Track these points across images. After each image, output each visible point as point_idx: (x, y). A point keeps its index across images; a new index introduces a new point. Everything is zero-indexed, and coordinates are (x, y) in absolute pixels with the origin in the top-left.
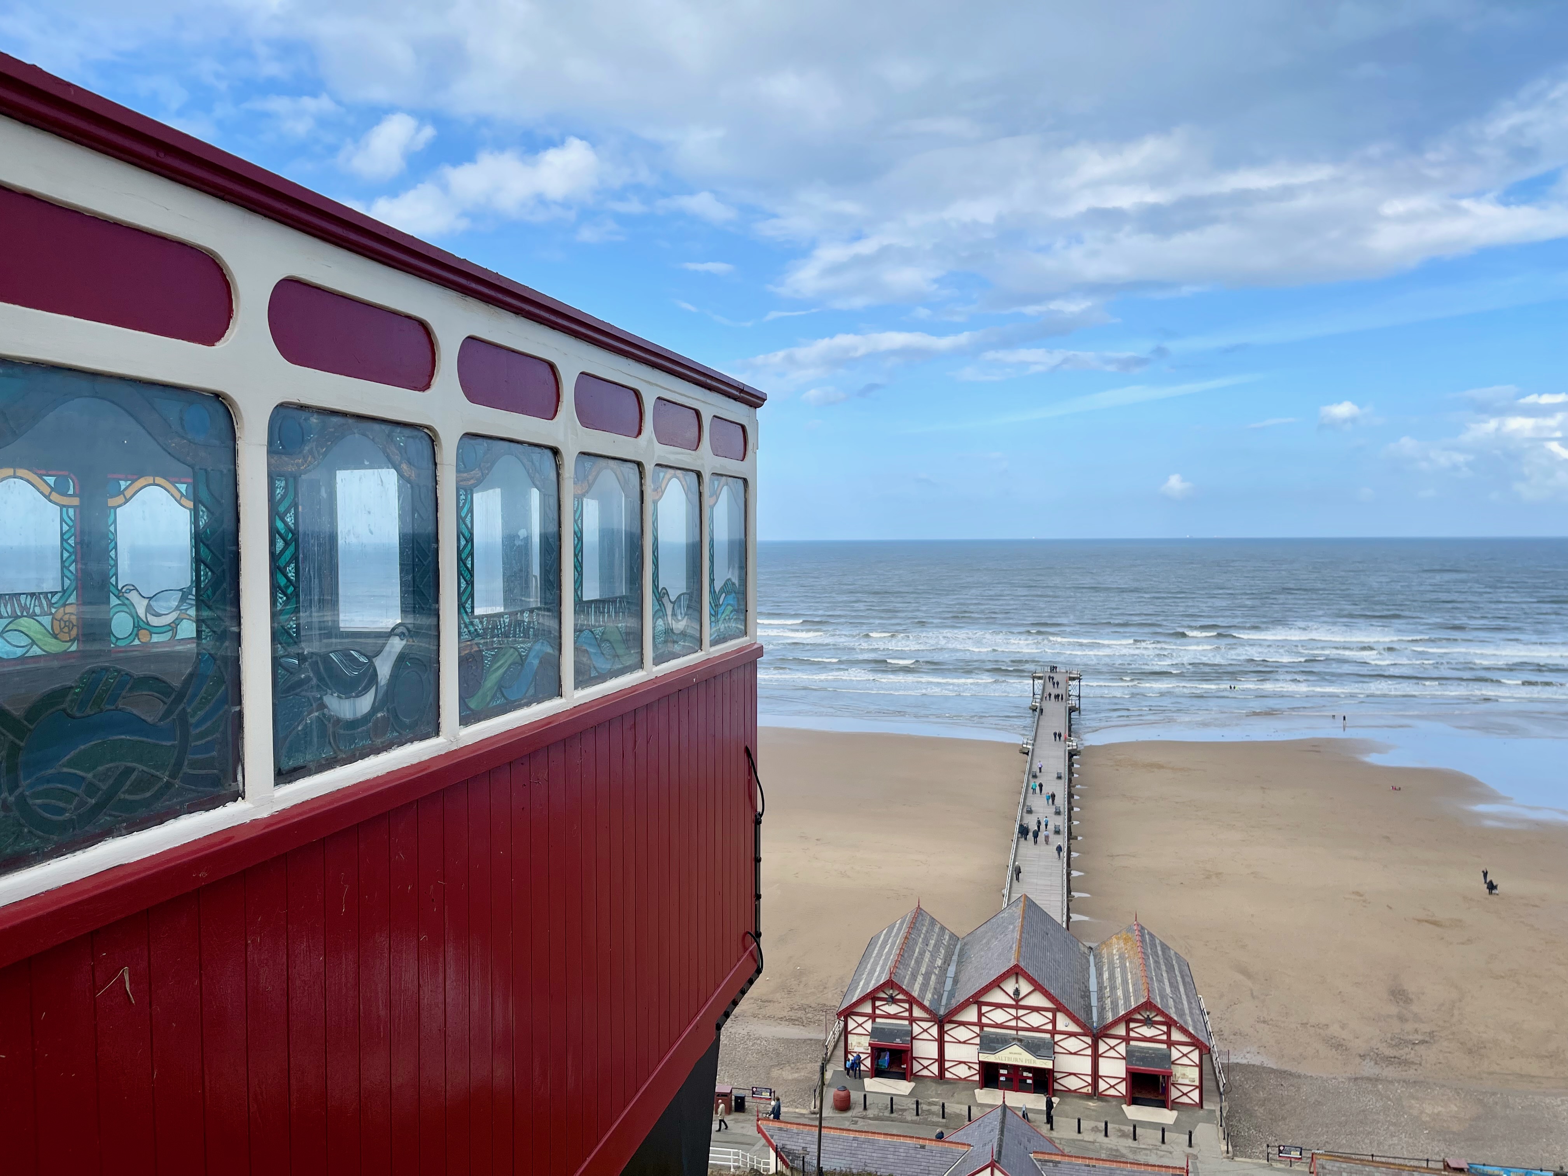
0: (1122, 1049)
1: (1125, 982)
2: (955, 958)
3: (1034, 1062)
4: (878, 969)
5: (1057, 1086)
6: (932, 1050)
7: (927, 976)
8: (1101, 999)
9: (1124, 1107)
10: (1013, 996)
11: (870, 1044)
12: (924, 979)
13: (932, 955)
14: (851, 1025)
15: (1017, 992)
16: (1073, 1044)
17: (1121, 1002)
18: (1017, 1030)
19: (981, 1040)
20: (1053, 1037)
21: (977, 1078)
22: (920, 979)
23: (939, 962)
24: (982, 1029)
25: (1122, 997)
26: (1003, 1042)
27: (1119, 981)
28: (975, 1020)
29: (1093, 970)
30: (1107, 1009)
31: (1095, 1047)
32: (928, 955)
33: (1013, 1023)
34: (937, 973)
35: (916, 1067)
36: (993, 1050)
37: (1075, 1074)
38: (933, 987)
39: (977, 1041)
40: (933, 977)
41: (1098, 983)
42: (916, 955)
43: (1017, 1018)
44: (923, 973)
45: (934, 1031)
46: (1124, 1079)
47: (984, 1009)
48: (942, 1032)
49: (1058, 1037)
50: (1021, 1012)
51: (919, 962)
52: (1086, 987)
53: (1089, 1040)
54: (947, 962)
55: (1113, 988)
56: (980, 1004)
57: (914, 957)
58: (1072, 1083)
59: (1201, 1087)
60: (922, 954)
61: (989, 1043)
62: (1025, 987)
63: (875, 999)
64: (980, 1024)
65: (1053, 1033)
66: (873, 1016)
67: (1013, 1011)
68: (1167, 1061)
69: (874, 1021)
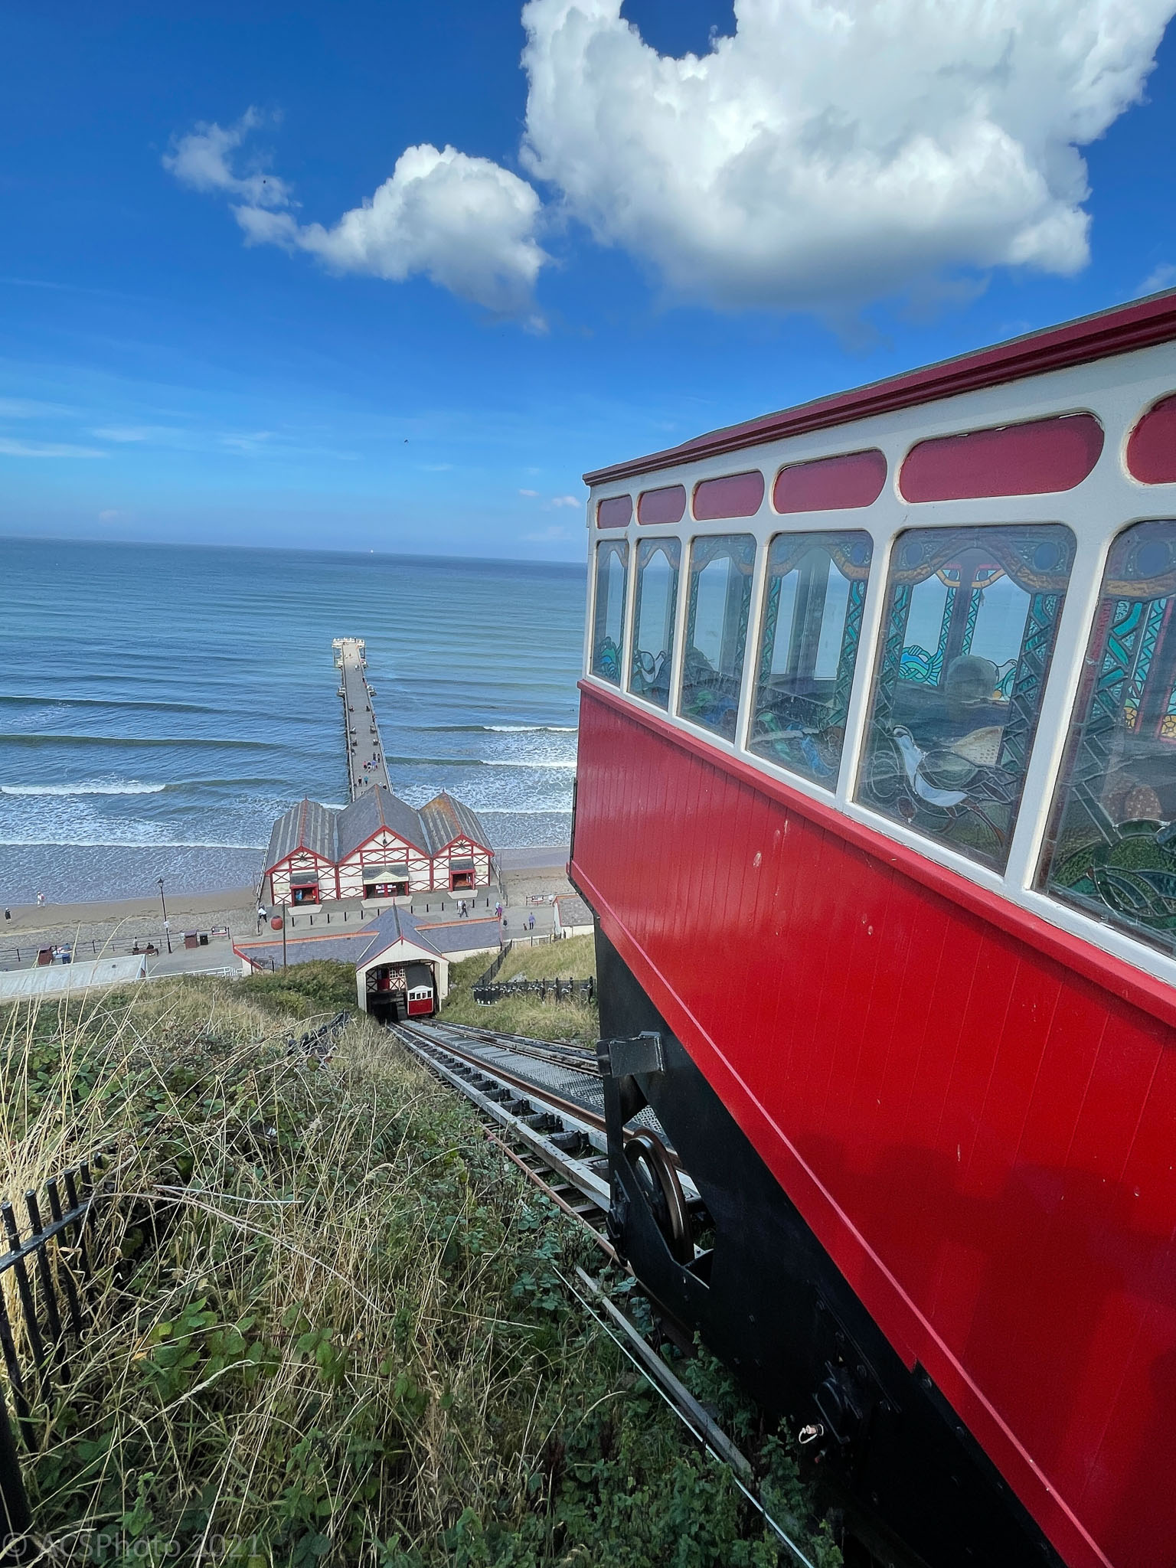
0: (447, 863)
1: (444, 826)
2: (336, 827)
3: (397, 879)
4: (288, 841)
5: (410, 890)
6: (332, 884)
8: (430, 836)
9: (449, 893)
10: (382, 844)
12: (321, 842)
13: (321, 828)
14: (274, 878)
15: (385, 842)
16: (418, 865)
17: (445, 837)
18: (386, 863)
19: (363, 873)
20: (407, 863)
21: (362, 894)
22: (319, 843)
23: (327, 832)
24: (363, 866)
25: (444, 835)
26: (377, 872)
27: (440, 826)
28: (359, 861)
29: (422, 823)
30: (436, 842)
31: (431, 865)
33: (383, 860)
34: (327, 838)
35: (322, 895)
36: (373, 877)
37: (420, 882)
38: (327, 846)
39: (361, 873)
40: (326, 840)
41: (427, 829)
42: (312, 829)
43: (385, 856)
44: (319, 838)
45: (333, 872)
46: (448, 879)
47: (364, 854)
48: (337, 873)
49: (409, 863)
50: (387, 853)
51: (315, 834)
52: (421, 832)
53: (428, 861)
54: (331, 830)
55: (438, 831)
57: (312, 831)
58: (418, 887)
59: (489, 875)
60: (316, 828)
61: (367, 874)
62: (389, 837)
63: (290, 860)
64: (362, 863)
65: (407, 861)
66: (290, 870)
67: (382, 853)
68: (471, 864)
69: (291, 873)
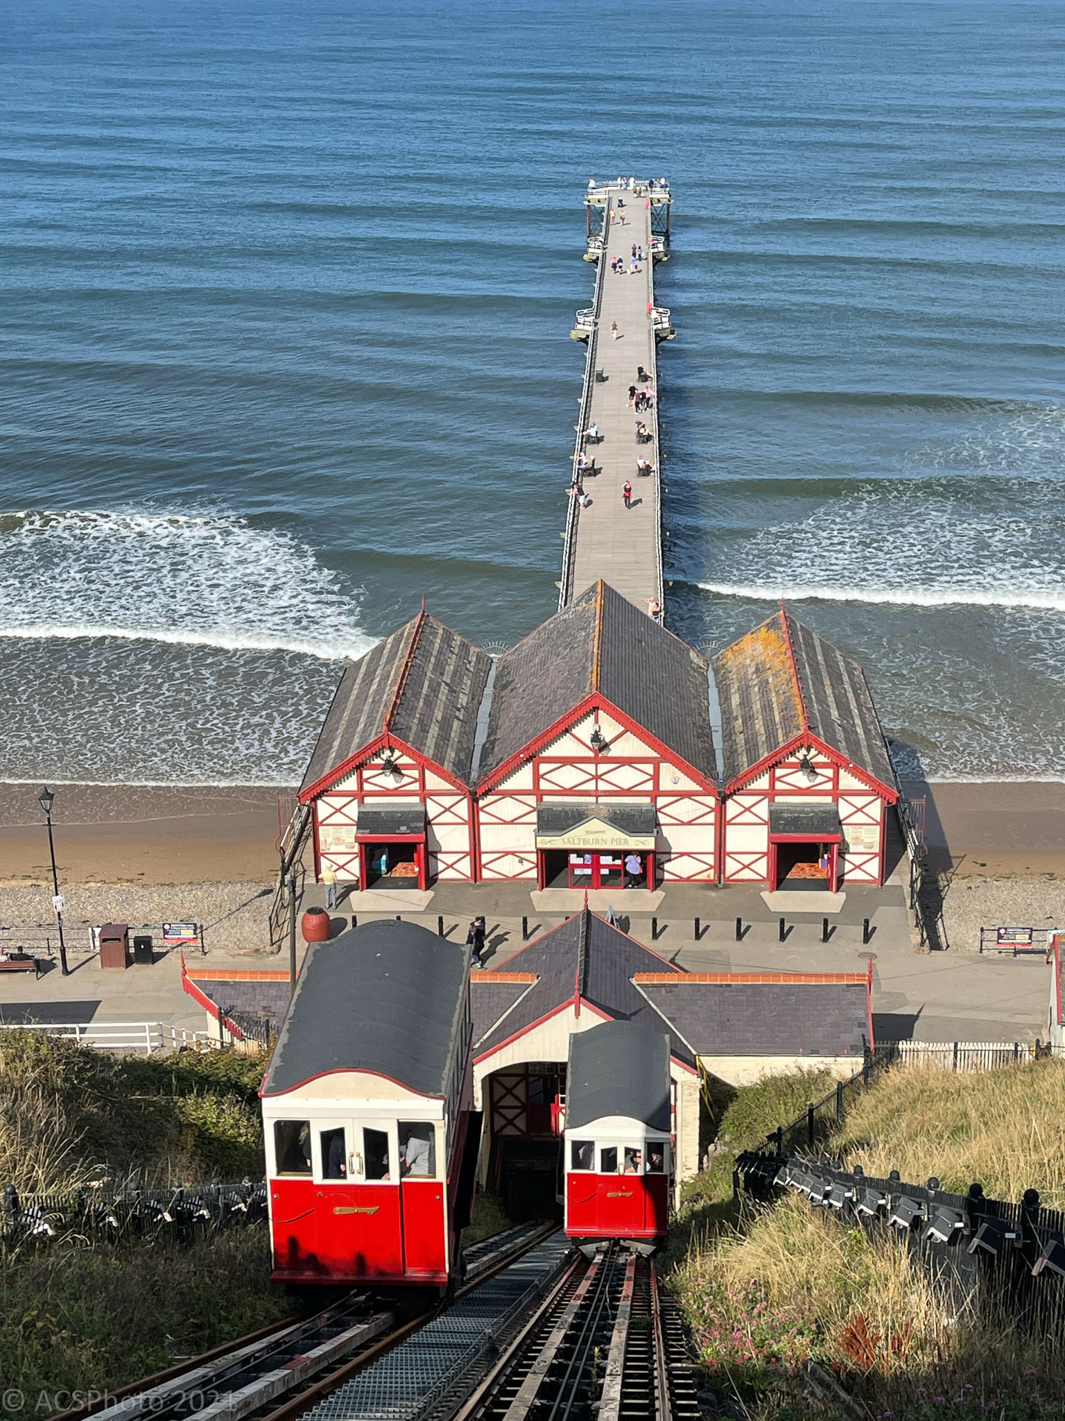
0: (763, 809)
1: (767, 707)
3: (626, 842)
4: (363, 719)
5: (662, 875)
6: (461, 839)
7: (445, 725)
8: (728, 736)
9: (765, 894)
10: (590, 744)
11: (357, 839)
12: (441, 729)
13: (452, 691)
14: (323, 809)
15: (596, 737)
16: (685, 809)
17: (763, 739)
18: (597, 797)
19: (539, 817)
20: (654, 800)
21: (534, 874)
22: (434, 730)
23: (463, 700)
24: (540, 800)
25: (762, 731)
26: (574, 817)
27: (757, 706)
28: (530, 786)
29: (713, 693)
30: (740, 751)
31: (720, 810)
32: (444, 689)
33: (591, 786)
34: (461, 717)
35: (435, 866)
36: (560, 830)
37: (688, 854)
38: (456, 740)
39: (533, 817)
40: (456, 723)
41: (723, 712)
42: (424, 692)
43: (597, 777)
44: (439, 718)
45: (463, 809)
46: (764, 854)
47: (544, 768)
48: (474, 811)
49: (661, 801)
51: (429, 703)
52: (704, 720)
53: (711, 801)
55: (748, 719)
56: (538, 761)
57: (423, 696)
59: (883, 855)
60: (434, 689)
61: (551, 821)
62: (609, 727)
63: (360, 767)
64: (538, 792)
65: (655, 794)
66: (359, 795)
69: (361, 802)
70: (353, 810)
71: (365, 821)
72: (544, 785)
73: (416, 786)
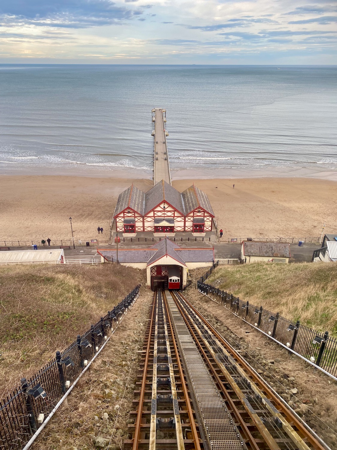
0: (192, 219)
2: (144, 199)
3: (169, 225)
5: (175, 230)
6: (141, 224)
7: (138, 205)
8: (186, 206)
9: (192, 233)
11: (123, 225)
14: (118, 220)
15: (164, 207)
16: (179, 219)
17: (192, 207)
18: (164, 217)
20: (174, 218)
21: (154, 230)
22: (136, 206)
23: (140, 201)
24: (155, 218)
26: (161, 220)
27: (190, 201)
29: (182, 199)
30: (188, 209)
31: (185, 219)
32: (137, 199)
34: (140, 203)
35: (137, 229)
36: (158, 223)
37: (179, 227)
38: (140, 207)
39: (153, 221)
40: (140, 205)
41: (184, 202)
42: (134, 199)
43: (164, 214)
45: (141, 219)
46: (192, 226)
47: (155, 212)
48: (143, 220)
50: (165, 212)
51: (135, 201)
52: (181, 204)
53: (183, 218)
54: (142, 200)
55: (189, 203)
56: (154, 211)
58: (179, 229)
59: (211, 226)
60: (136, 198)
61: (157, 221)
62: (166, 206)
63: (124, 213)
64: (154, 216)
65: (174, 216)
66: (124, 217)
67: (163, 212)
68: (203, 220)
69: (124, 218)
70: (123, 220)
71: (125, 221)
72: (155, 215)
73: (133, 216)
